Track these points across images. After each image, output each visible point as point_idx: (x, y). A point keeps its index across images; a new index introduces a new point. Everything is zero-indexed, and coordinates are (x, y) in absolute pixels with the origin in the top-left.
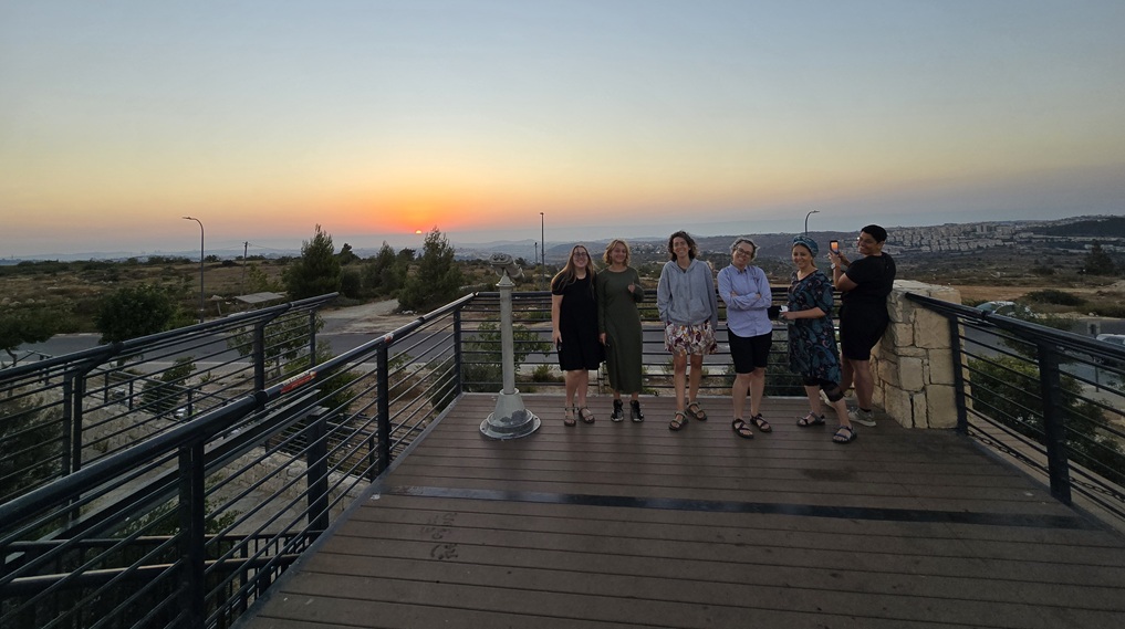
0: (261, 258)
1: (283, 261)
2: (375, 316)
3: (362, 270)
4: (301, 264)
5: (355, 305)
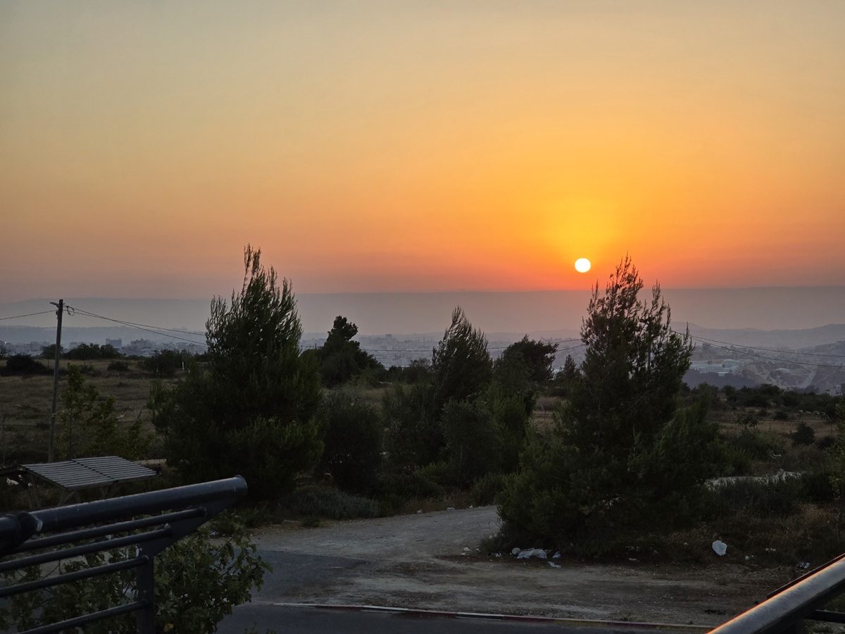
0: (107, 352)
1: (166, 363)
2: (425, 556)
3: (386, 402)
4: (206, 374)
5: (364, 515)
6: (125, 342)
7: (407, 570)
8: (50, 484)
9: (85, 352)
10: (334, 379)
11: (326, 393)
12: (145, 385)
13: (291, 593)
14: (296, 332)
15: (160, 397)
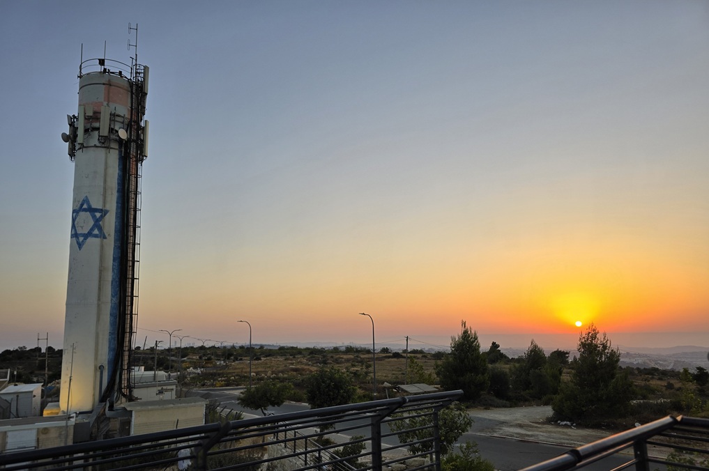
0: (421, 352)
1: (439, 355)
2: (527, 422)
3: (510, 369)
4: (451, 359)
5: (505, 406)
6: (426, 349)
7: (520, 426)
8: (406, 391)
9: (414, 352)
10: (492, 362)
11: (490, 366)
12: (433, 362)
13: (481, 431)
14: (479, 346)
15: (437, 366)
